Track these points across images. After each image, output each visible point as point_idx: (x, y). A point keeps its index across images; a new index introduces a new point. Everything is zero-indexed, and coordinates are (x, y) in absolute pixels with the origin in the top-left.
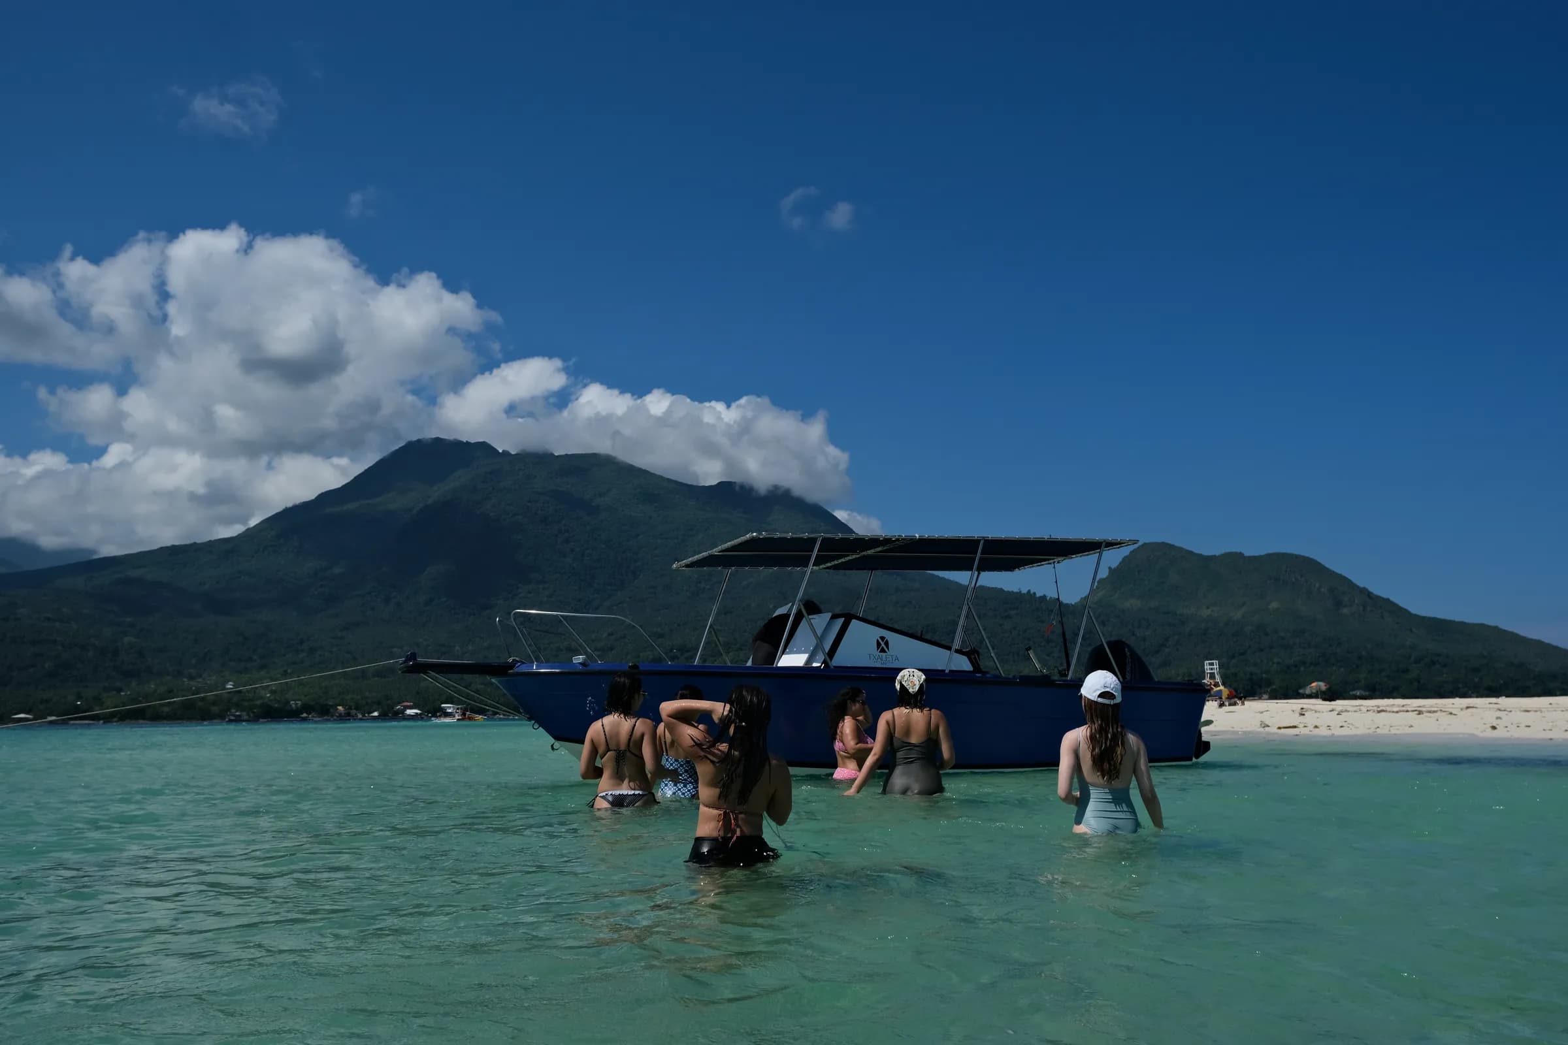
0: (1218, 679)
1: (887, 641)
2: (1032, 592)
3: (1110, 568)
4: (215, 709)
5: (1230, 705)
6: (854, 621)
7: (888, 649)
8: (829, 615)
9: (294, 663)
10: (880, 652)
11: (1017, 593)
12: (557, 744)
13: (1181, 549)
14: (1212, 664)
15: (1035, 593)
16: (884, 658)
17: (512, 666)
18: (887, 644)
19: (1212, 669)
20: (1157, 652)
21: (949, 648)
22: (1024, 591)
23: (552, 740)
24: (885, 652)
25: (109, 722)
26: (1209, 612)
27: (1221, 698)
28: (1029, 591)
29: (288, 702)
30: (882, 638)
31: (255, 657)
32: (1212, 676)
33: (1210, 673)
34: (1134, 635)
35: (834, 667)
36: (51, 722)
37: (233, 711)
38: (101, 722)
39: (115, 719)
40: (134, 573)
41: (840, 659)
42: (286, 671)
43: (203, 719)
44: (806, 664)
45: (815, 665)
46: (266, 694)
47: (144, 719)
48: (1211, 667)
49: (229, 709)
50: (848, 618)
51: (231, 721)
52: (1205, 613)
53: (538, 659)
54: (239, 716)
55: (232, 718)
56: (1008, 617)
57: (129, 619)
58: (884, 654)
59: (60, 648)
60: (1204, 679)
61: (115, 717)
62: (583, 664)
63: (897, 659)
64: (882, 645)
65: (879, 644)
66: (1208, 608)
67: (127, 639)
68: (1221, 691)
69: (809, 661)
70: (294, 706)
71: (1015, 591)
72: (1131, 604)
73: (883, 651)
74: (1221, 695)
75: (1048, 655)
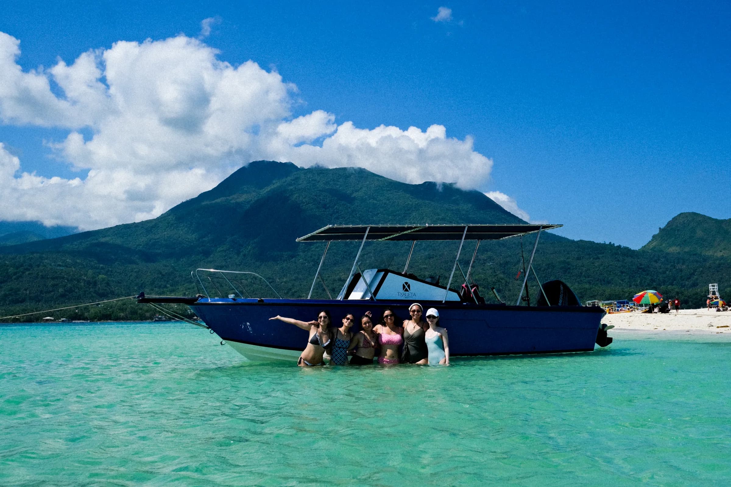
0: (717, 294)
1: (409, 285)
2: (612, 243)
3: (660, 228)
4: (148, 314)
5: (724, 310)
6: (390, 274)
7: (409, 289)
8: (376, 270)
9: (189, 289)
10: (405, 291)
11: (603, 244)
12: (224, 342)
13: (704, 216)
14: (714, 286)
15: (614, 244)
16: (407, 295)
17: (196, 299)
18: (409, 286)
19: (713, 289)
20: (689, 278)
21: (445, 288)
22: (607, 243)
23: (221, 340)
24: (408, 291)
25: (92, 321)
26: (721, 254)
27: (718, 306)
28: (610, 243)
29: (186, 310)
30: (406, 283)
31: (168, 286)
32: (714, 293)
33: (713, 291)
34: (675, 268)
35: (377, 300)
36: (63, 321)
37: (157, 315)
38: (89, 321)
39: (95, 320)
40: (103, 240)
41: (381, 295)
42: (185, 293)
43: (142, 320)
44: (362, 298)
45: (367, 298)
46: (174, 306)
47: (110, 319)
48: (713, 287)
49: (155, 314)
50: (387, 272)
51: (156, 321)
52: (719, 254)
53: (210, 296)
54: (160, 318)
55: (157, 319)
56: (598, 258)
57: (101, 265)
58: (407, 292)
59: (66, 281)
60: (709, 295)
61: (96, 319)
62: (234, 299)
63: (415, 295)
64: (406, 287)
65: (404, 287)
66: (721, 251)
67: (100, 276)
68: (718, 302)
69: (363, 296)
70: (189, 312)
71: (602, 243)
72: (674, 249)
73: (406, 290)
74: (718, 304)
75: (622, 281)
